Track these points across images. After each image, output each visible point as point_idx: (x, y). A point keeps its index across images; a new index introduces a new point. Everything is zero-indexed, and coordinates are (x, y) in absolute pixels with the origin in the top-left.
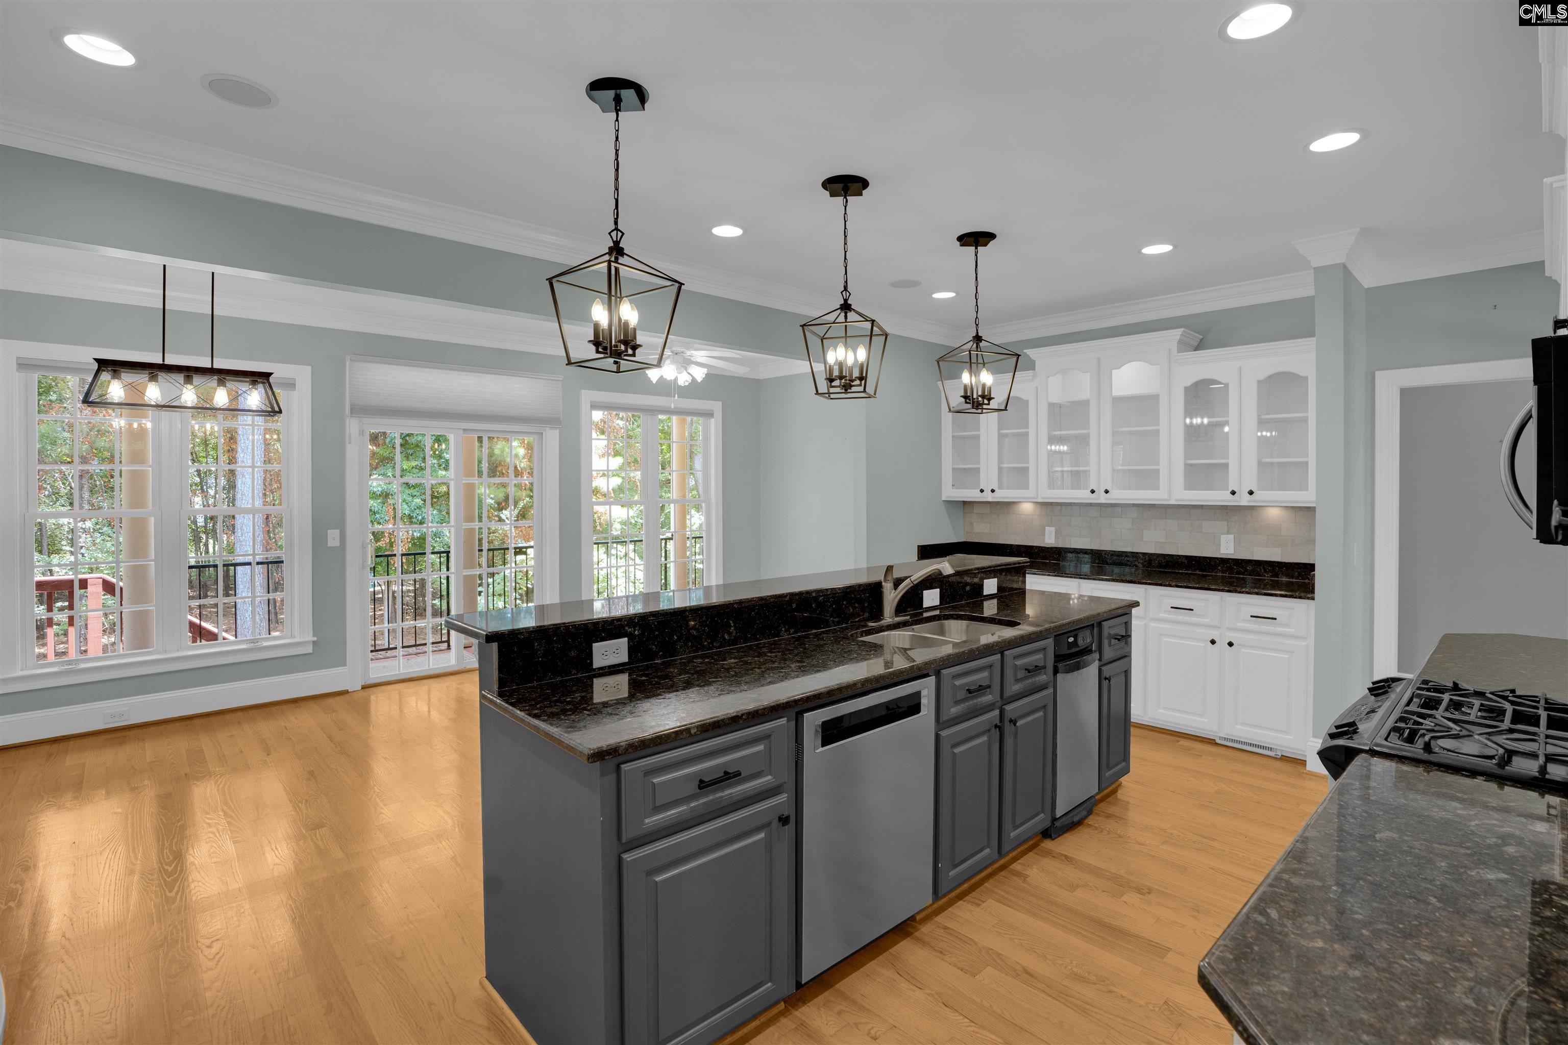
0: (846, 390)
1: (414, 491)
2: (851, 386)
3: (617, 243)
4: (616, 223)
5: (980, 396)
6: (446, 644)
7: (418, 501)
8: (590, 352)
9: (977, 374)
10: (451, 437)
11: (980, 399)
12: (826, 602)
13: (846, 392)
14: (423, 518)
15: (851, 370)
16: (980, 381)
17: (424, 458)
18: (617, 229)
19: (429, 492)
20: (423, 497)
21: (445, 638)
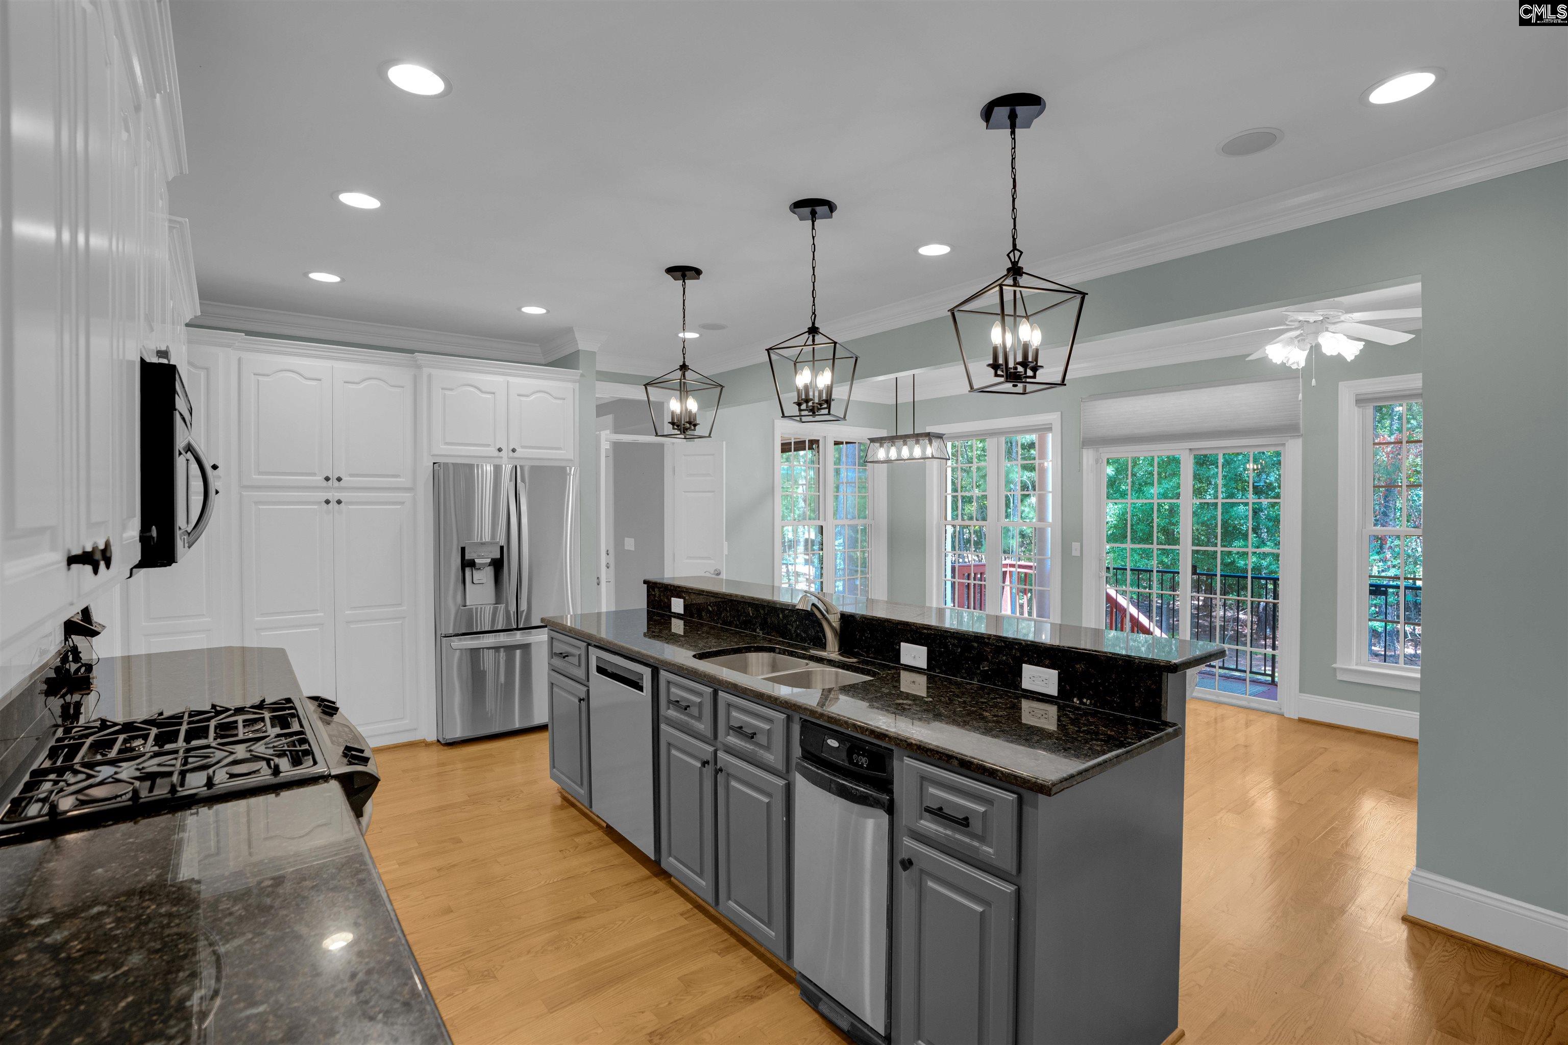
0: (814, 413)
2: (819, 409)
5: (1019, 363)
9: (1015, 329)
11: (1020, 369)
12: (791, 616)
13: (814, 414)
15: (820, 392)
16: (1019, 340)
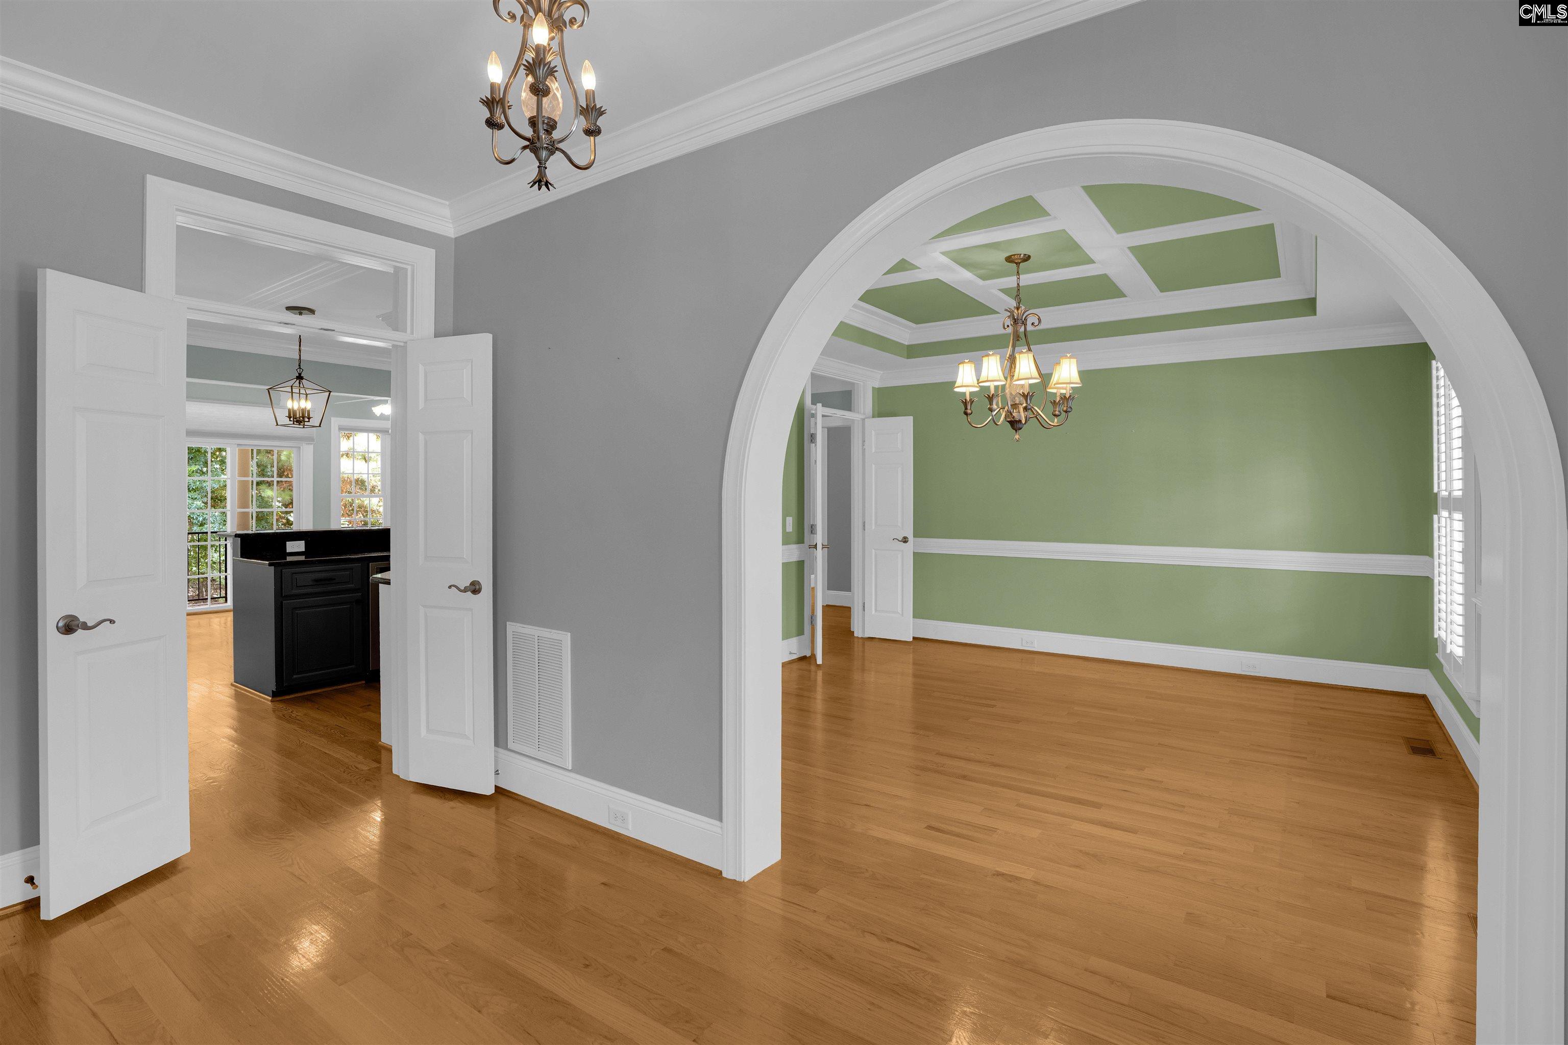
1: (195, 495)
3: (300, 374)
4: (299, 365)
6: (224, 599)
7: (199, 503)
8: (287, 421)
10: (228, 449)
14: (204, 519)
17: (206, 463)
18: (300, 368)
19: (209, 495)
20: (205, 500)
21: (223, 594)
